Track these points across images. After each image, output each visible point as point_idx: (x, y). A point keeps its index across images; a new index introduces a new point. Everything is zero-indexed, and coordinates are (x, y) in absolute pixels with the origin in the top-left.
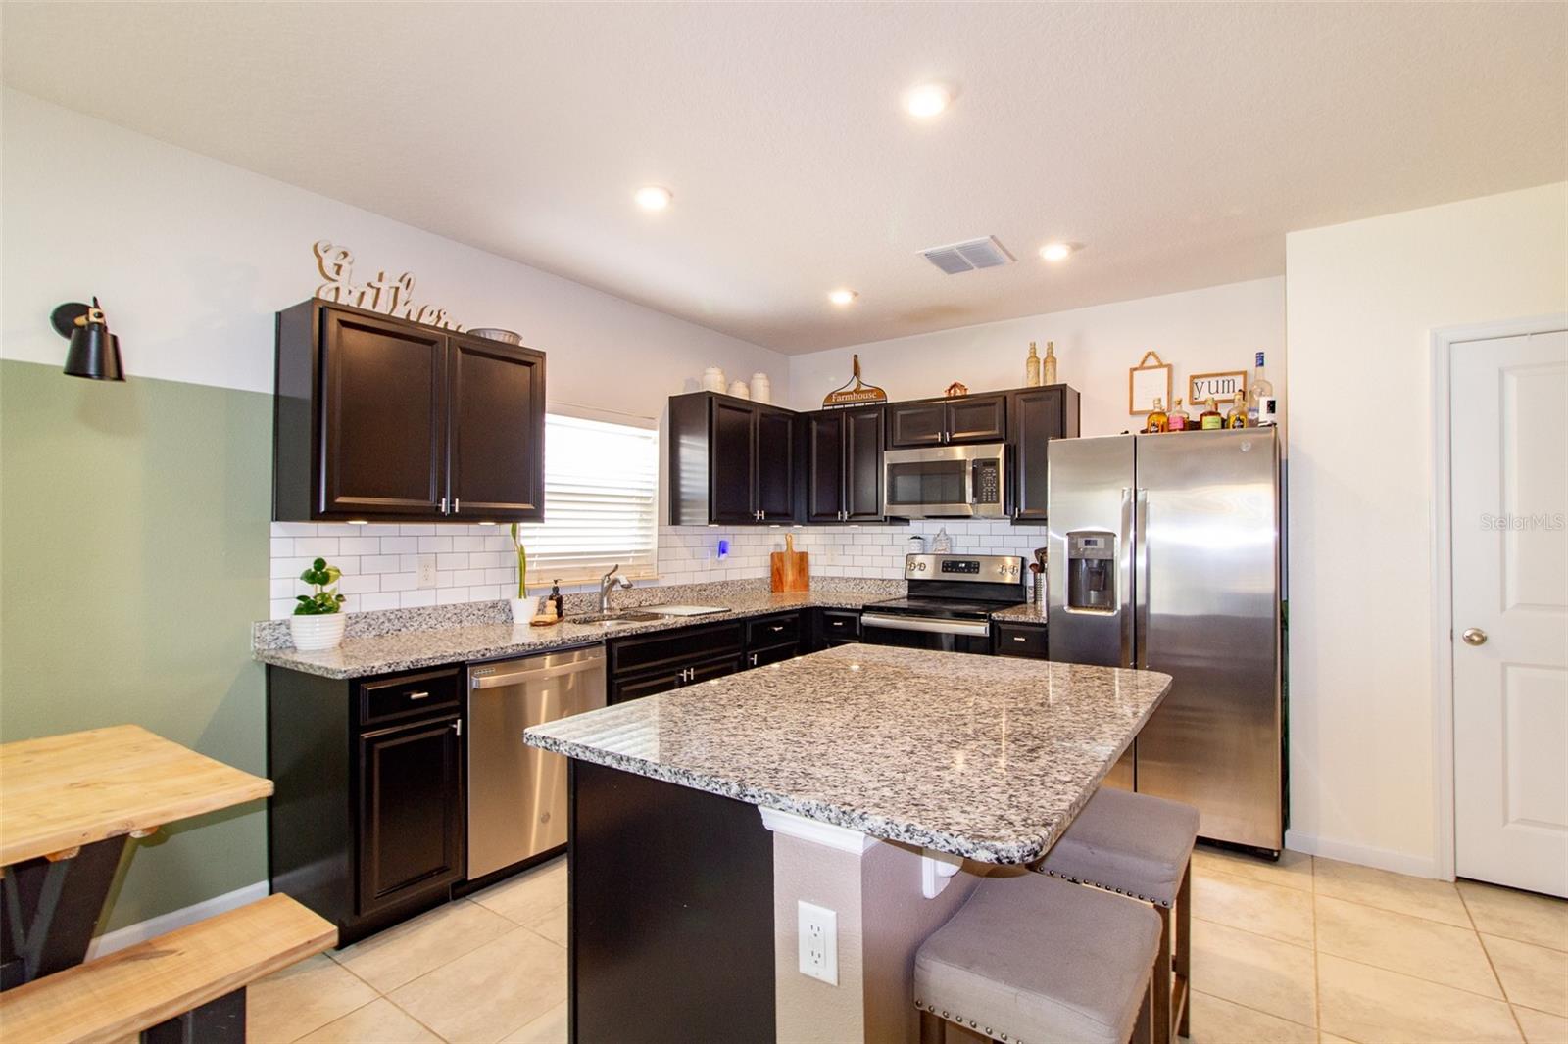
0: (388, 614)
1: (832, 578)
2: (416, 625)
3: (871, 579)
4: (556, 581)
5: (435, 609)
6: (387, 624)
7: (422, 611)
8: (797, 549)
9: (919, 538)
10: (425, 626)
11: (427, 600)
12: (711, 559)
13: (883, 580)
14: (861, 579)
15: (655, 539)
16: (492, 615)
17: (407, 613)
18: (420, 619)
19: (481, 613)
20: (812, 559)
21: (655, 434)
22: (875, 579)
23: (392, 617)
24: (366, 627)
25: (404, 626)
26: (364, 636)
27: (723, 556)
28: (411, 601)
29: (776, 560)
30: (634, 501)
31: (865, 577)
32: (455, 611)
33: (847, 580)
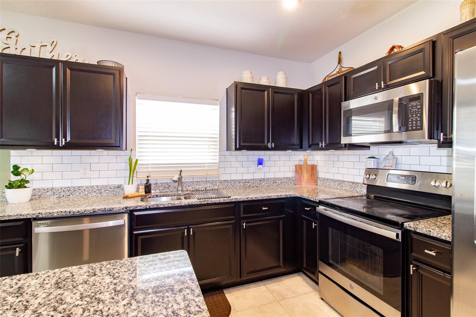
0: (63, 189)
1: (328, 179)
2: (77, 194)
3: (347, 182)
4: (148, 177)
5: (87, 187)
6: (63, 193)
7: (80, 188)
8: (309, 163)
9: (374, 158)
10: (82, 194)
11: (85, 183)
12: (254, 167)
13: (353, 183)
14: (341, 181)
15: (218, 158)
16: (118, 191)
17: (73, 188)
18: (80, 191)
19: (112, 190)
20: (319, 169)
21: (218, 107)
22: (349, 182)
23: (65, 190)
24: (52, 194)
25: (71, 194)
26: (52, 197)
27: (260, 166)
28: (77, 183)
29: (298, 168)
30: (207, 139)
31: (344, 180)
32: (98, 189)
33: (334, 181)
